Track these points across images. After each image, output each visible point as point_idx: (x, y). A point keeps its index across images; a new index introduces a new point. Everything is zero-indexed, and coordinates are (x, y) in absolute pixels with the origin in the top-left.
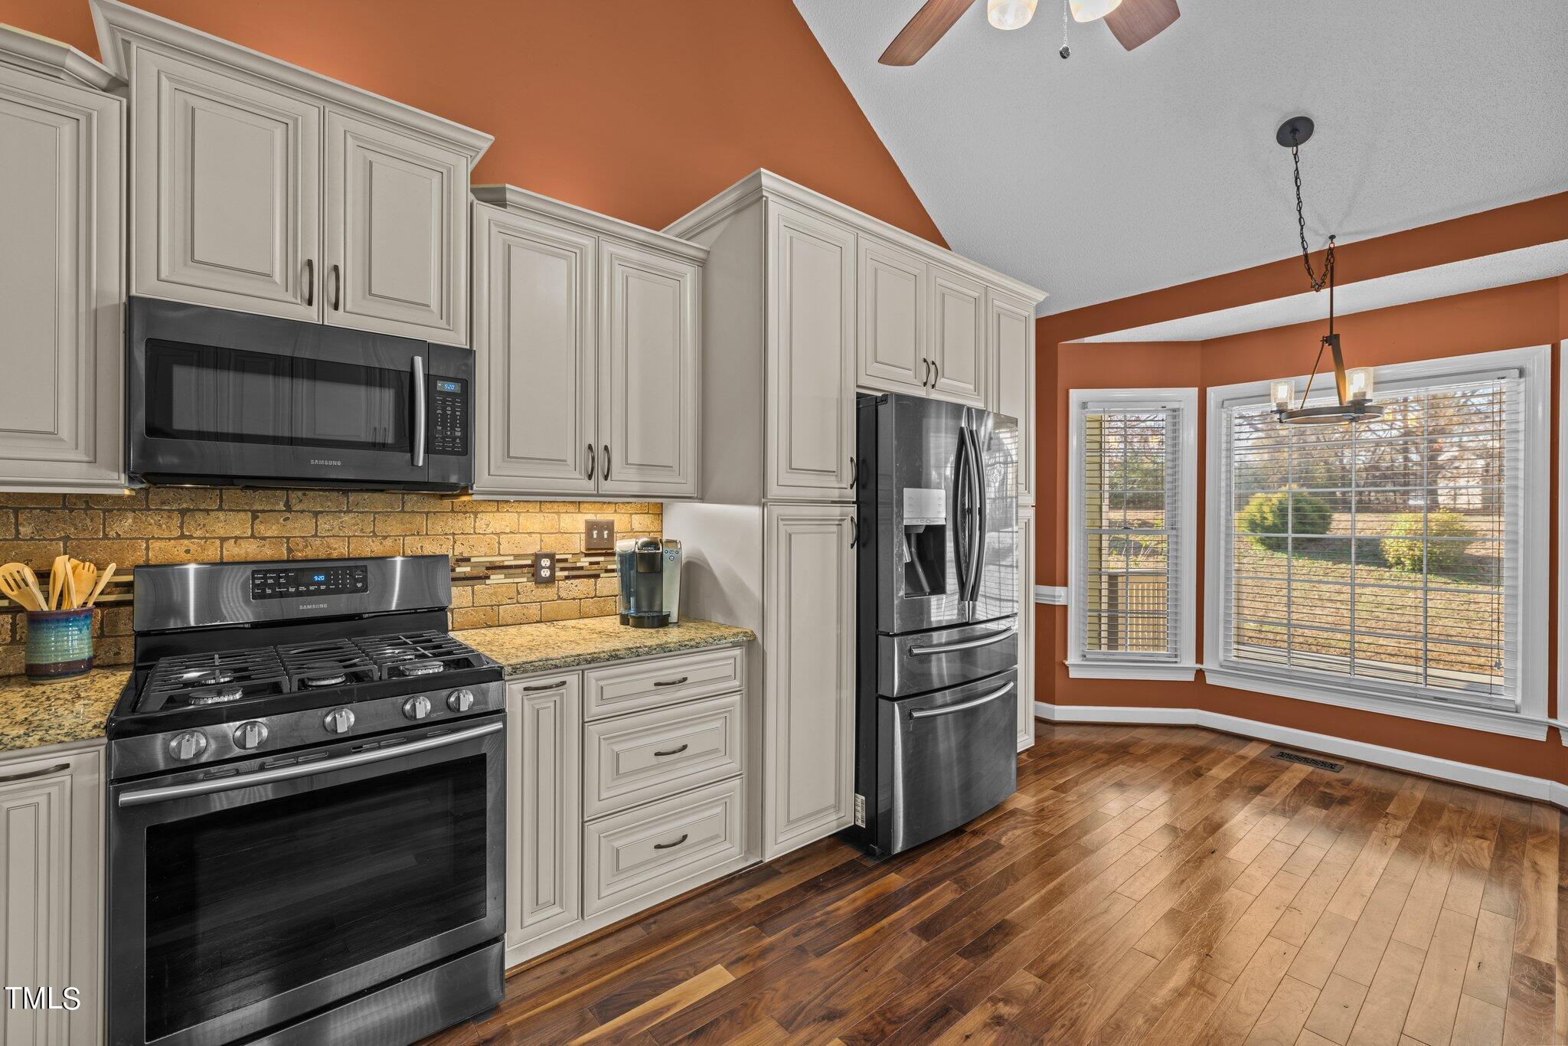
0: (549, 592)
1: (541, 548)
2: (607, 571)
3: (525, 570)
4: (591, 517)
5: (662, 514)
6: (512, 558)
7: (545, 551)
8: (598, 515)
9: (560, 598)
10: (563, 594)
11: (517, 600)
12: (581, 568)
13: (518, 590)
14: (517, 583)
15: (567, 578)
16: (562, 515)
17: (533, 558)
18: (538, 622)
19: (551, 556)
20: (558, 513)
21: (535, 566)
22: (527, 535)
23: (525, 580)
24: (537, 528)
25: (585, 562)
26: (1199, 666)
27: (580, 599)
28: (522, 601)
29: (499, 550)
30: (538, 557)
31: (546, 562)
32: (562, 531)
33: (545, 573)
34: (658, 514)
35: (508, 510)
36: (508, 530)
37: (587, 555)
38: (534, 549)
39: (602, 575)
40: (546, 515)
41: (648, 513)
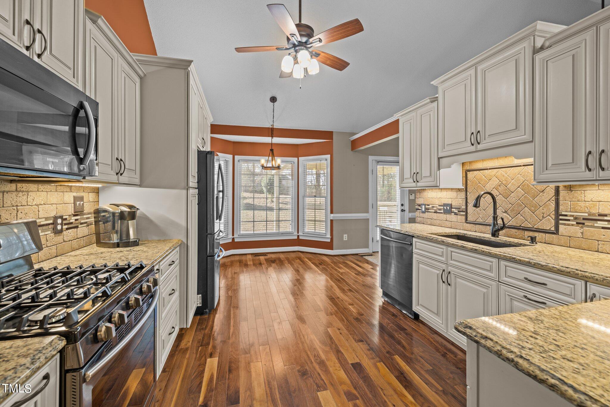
0: (59, 238)
1: (57, 213)
2: (82, 224)
3: (50, 226)
4: (75, 194)
5: (98, 192)
6: (44, 220)
7: (59, 215)
8: (78, 193)
9: (64, 241)
10: (66, 239)
11: (47, 245)
12: (72, 223)
13: (47, 239)
14: (46, 235)
15: (67, 229)
16: (65, 193)
17: (53, 219)
18: (56, 257)
19: (61, 217)
20: (63, 192)
21: (55, 223)
22: (50, 205)
23: (49, 232)
24: (54, 201)
25: (73, 219)
26: (233, 237)
27: (72, 241)
28: (49, 245)
29: (39, 215)
30: (56, 218)
31: (59, 221)
32: (65, 202)
33: (59, 227)
34: (97, 193)
35: (42, 190)
36: (42, 203)
37: (75, 215)
38: (53, 214)
39: (79, 226)
40: (58, 193)
41: (94, 192)
